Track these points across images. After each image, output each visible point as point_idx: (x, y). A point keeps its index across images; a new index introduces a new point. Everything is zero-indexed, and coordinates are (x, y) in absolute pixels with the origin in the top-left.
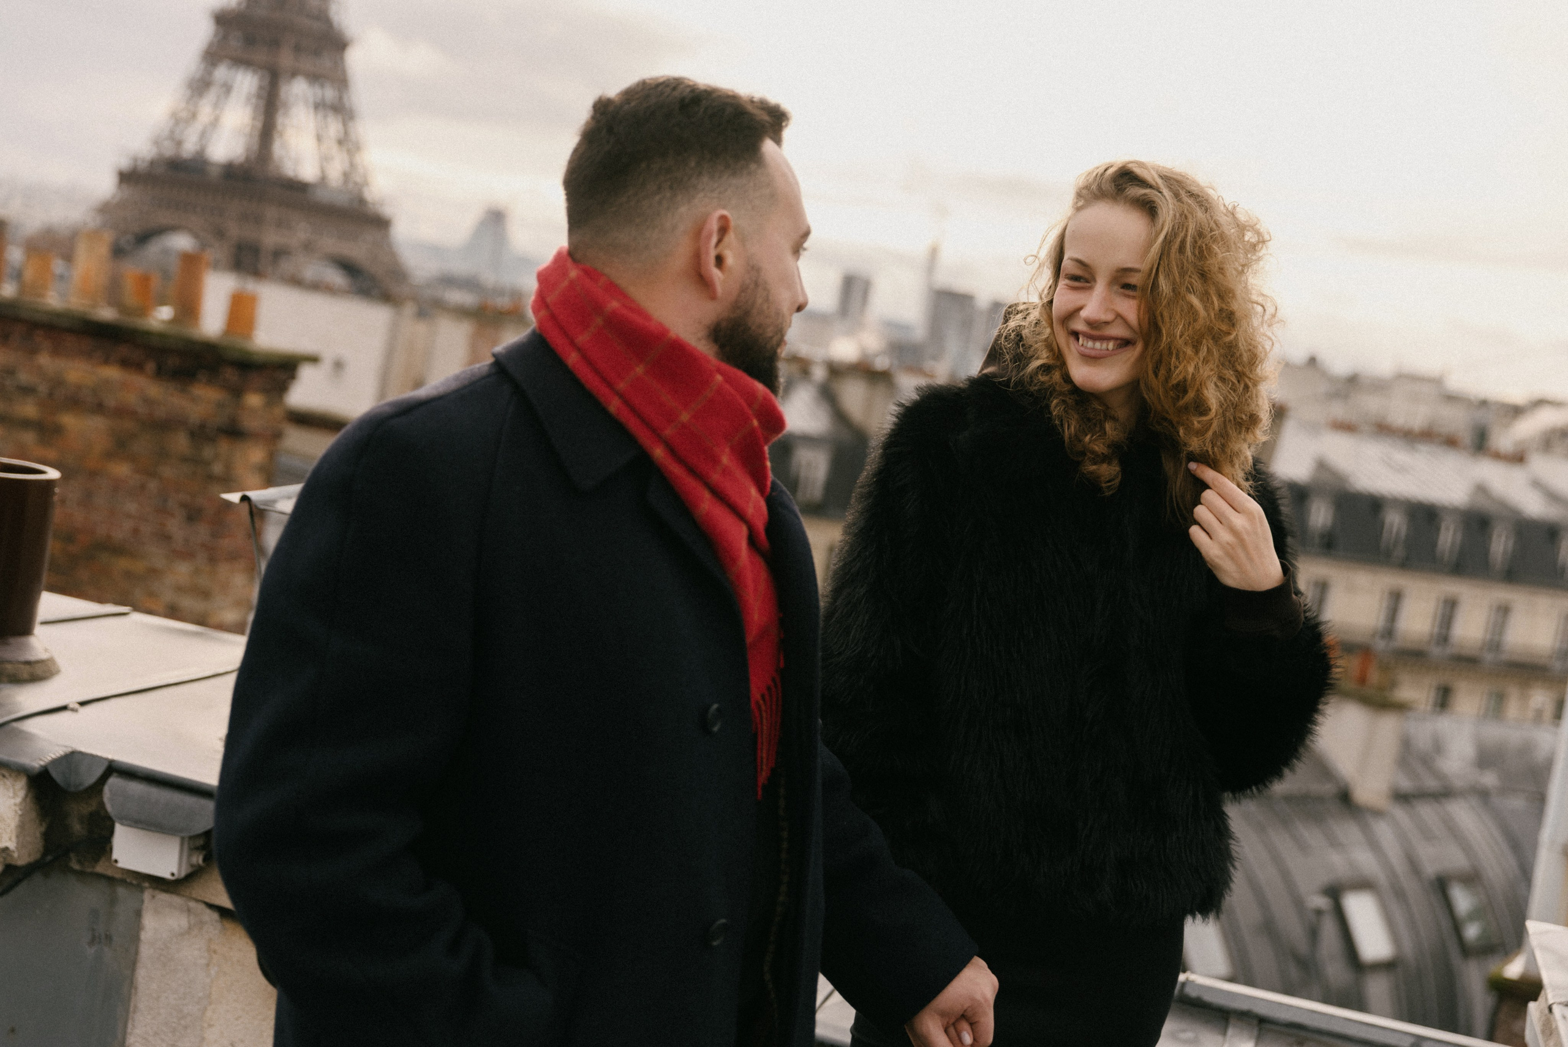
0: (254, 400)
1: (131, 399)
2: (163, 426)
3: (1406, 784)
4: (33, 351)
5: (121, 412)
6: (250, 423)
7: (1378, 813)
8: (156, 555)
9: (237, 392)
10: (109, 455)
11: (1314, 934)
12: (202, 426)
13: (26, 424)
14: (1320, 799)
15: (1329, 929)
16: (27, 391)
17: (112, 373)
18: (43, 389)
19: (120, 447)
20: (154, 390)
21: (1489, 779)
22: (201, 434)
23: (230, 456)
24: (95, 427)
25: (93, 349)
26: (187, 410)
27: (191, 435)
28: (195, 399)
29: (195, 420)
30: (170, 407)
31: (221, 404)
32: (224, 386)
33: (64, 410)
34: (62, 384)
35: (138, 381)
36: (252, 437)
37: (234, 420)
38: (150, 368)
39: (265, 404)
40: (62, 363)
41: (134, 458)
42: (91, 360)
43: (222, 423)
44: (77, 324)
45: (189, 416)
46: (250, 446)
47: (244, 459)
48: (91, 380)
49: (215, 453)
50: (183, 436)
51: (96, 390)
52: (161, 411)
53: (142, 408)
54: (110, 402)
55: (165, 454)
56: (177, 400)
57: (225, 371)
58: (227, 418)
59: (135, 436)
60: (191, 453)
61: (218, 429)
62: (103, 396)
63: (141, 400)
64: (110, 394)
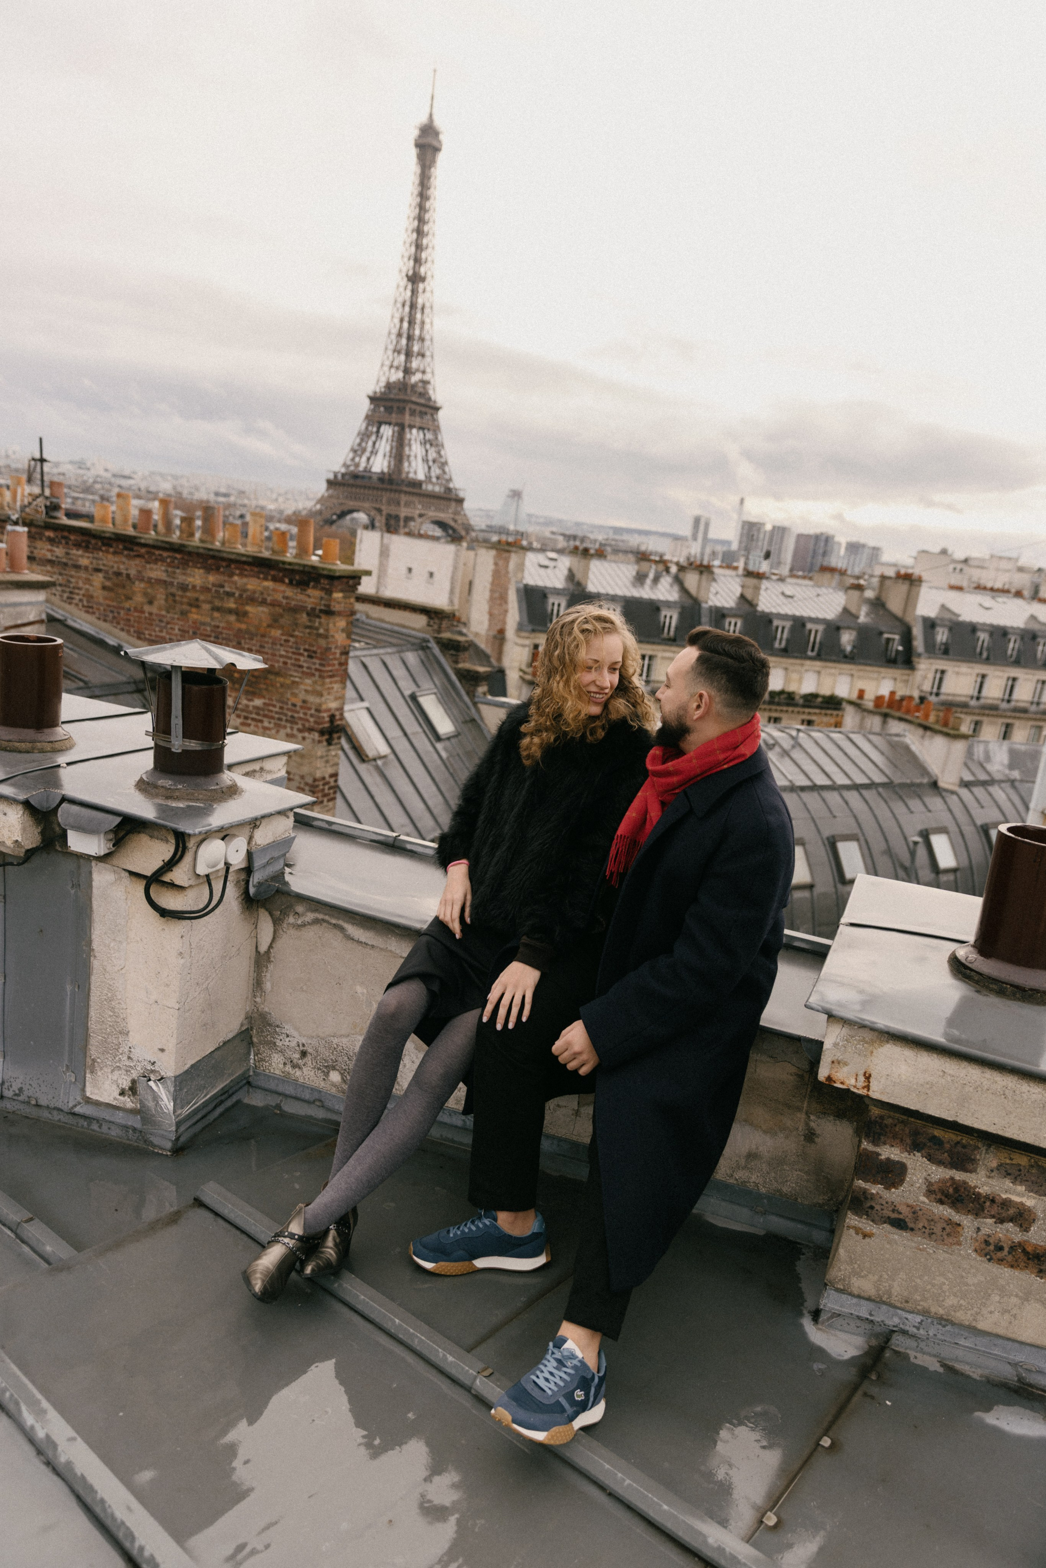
0: (338, 595)
1: (279, 597)
2: (295, 610)
3: (968, 777)
4: (231, 575)
5: (274, 604)
6: (336, 607)
7: (953, 792)
8: (296, 676)
9: (329, 592)
10: (269, 626)
11: (913, 854)
12: (313, 609)
13: (230, 611)
14: (920, 785)
15: (921, 852)
16: (229, 594)
17: (269, 584)
18: (237, 595)
19: (275, 621)
20: (289, 592)
21: (1016, 774)
22: (312, 614)
23: (328, 624)
24: (263, 612)
25: (259, 572)
26: (306, 602)
27: (308, 614)
28: (309, 596)
29: (309, 606)
30: (297, 600)
31: (322, 598)
32: (323, 589)
33: (247, 604)
34: (245, 590)
35: (281, 587)
36: (339, 614)
37: (328, 606)
38: (287, 581)
39: (344, 597)
40: (245, 580)
41: (281, 627)
42: (259, 578)
43: (323, 608)
44: (250, 560)
45: (306, 605)
46: (337, 619)
47: (335, 626)
48: (259, 588)
49: (320, 623)
50: (304, 615)
51: (262, 593)
52: (293, 603)
53: (284, 601)
54: (269, 599)
55: (296, 624)
56: (301, 597)
57: (322, 581)
58: (325, 605)
59: (282, 616)
60: (309, 624)
61: (321, 611)
62: (265, 596)
63: (284, 597)
64: (269, 595)
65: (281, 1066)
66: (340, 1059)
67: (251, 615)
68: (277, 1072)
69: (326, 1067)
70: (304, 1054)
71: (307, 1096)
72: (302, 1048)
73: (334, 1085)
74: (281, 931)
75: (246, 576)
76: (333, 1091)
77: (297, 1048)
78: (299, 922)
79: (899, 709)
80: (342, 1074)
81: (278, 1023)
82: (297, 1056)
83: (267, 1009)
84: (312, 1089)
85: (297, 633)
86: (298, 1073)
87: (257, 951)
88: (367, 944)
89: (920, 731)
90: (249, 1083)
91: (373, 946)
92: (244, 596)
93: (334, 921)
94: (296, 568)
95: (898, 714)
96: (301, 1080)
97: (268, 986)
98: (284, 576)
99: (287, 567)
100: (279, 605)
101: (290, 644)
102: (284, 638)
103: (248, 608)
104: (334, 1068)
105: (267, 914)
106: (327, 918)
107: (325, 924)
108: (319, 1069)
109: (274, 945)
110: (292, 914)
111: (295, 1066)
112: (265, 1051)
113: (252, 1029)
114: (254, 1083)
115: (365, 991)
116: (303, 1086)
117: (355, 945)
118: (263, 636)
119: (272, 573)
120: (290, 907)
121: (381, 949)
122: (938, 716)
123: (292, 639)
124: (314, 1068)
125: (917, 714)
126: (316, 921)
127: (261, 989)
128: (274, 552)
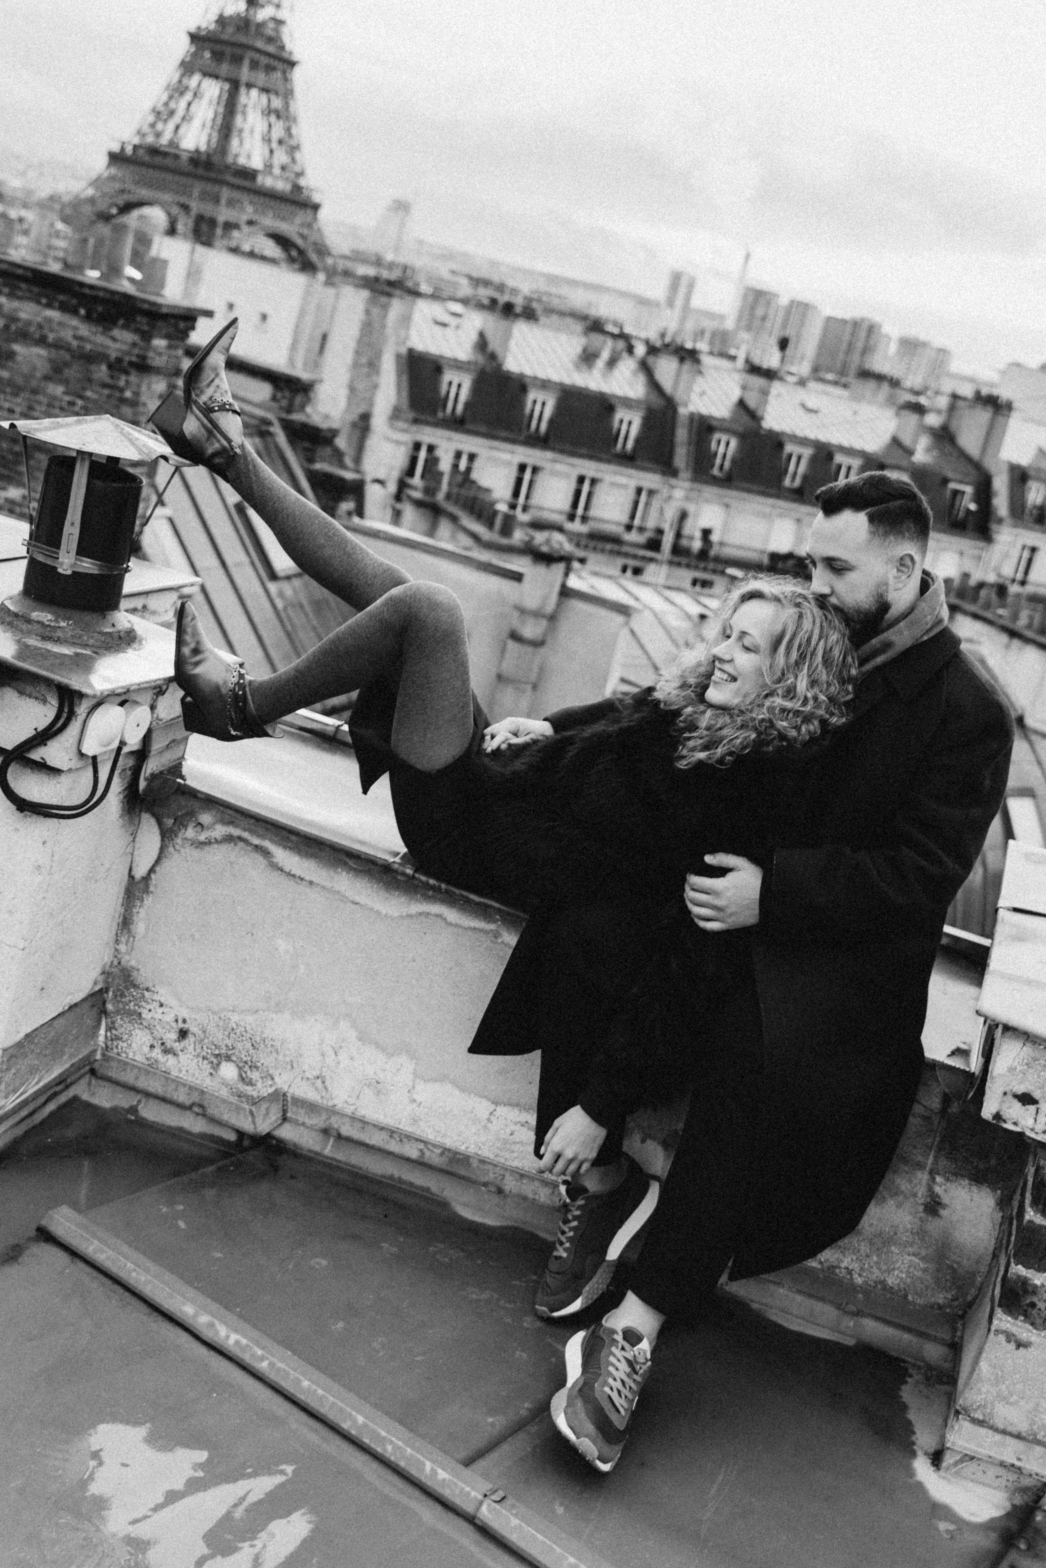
0: (160, 343)
1: (67, 335)
2: (91, 358)
5: (58, 345)
6: (155, 361)
9: (147, 337)
10: (47, 378)
12: (119, 360)
17: (54, 314)
19: (56, 372)
20: (84, 330)
22: (117, 366)
23: (139, 386)
24: (39, 356)
25: (40, 295)
26: (108, 347)
27: (110, 367)
28: (114, 339)
29: (113, 355)
30: (95, 344)
31: (134, 345)
32: (137, 331)
33: (15, 341)
34: (15, 320)
35: (75, 322)
36: (157, 371)
37: (144, 358)
38: (82, 312)
39: (170, 347)
40: (16, 304)
41: (66, 382)
42: (39, 303)
43: (134, 359)
44: (29, 274)
45: (109, 352)
46: (154, 378)
47: (149, 388)
48: (39, 319)
49: (127, 382)
50: (104, 368)
51: (40, 327)
52: (88, 347)
53: (75, 343)
54: (51, 337)
55: (90, 380)
56: (100, 339)
57: (139, 319)
58: (138, 356)
59: (66, 364)
60: (108, 380)
61: (131, 363)
62: (45, 331)
63: (76, 337)
64: (52, 331)
65: (146, 1049)
66: (239, 1046)
67: (19, 358)
68: (139, 1058)
69: (217, 1056)
70: (183, 1034)
71: (181, 1097)
72: (181, 1025)
73: (225, 1084)
74: (171, 848)
75: (20, 298)
76: (224, 1093)
77: (174, 1025)
78: (202, 838)
79: (975, 599)
80: (240, 1068)
81: (147, 987)
82: (174, 1036)
83: (133, 963)
84: (190, 1088)
85: (89, 393)
86: (171, 1061)
87: (130, 876)
88: (302, 879)
89: (1004, 638)
90: (93, 1072)
91: (312, 883)
92: (13, 327)
93: (256, 841)
94: (101, 294)
95: (972, 608)
96: (174, 1073)
97: (139, 927)
98: (80, 304)
99: (87, 291)
100: (68, 348)
101: (77, 409)
102: (67, 398)
103: (17, 348)
104: (228, 1058)
105: (153, 821)
106: (246, 835)
107: (241, 844)
108: (204, 1058)
109: (157, 869)
110: (191, 825)
111: (167, 1051)
112: (123, 1025)
113: (108, 990)
114: (101, 1071)
116: (178, 1083)
117: (283, 880)
118: (35, 392)
119: (61, 297)
120: (190, 815)
121: (324, 888)
122: (1031, 618)
123: (80, 402)
124: (198, 1056)
125: (1000, 611)
126: (229, 839)
127: (129, 932)
128: (67, 265)
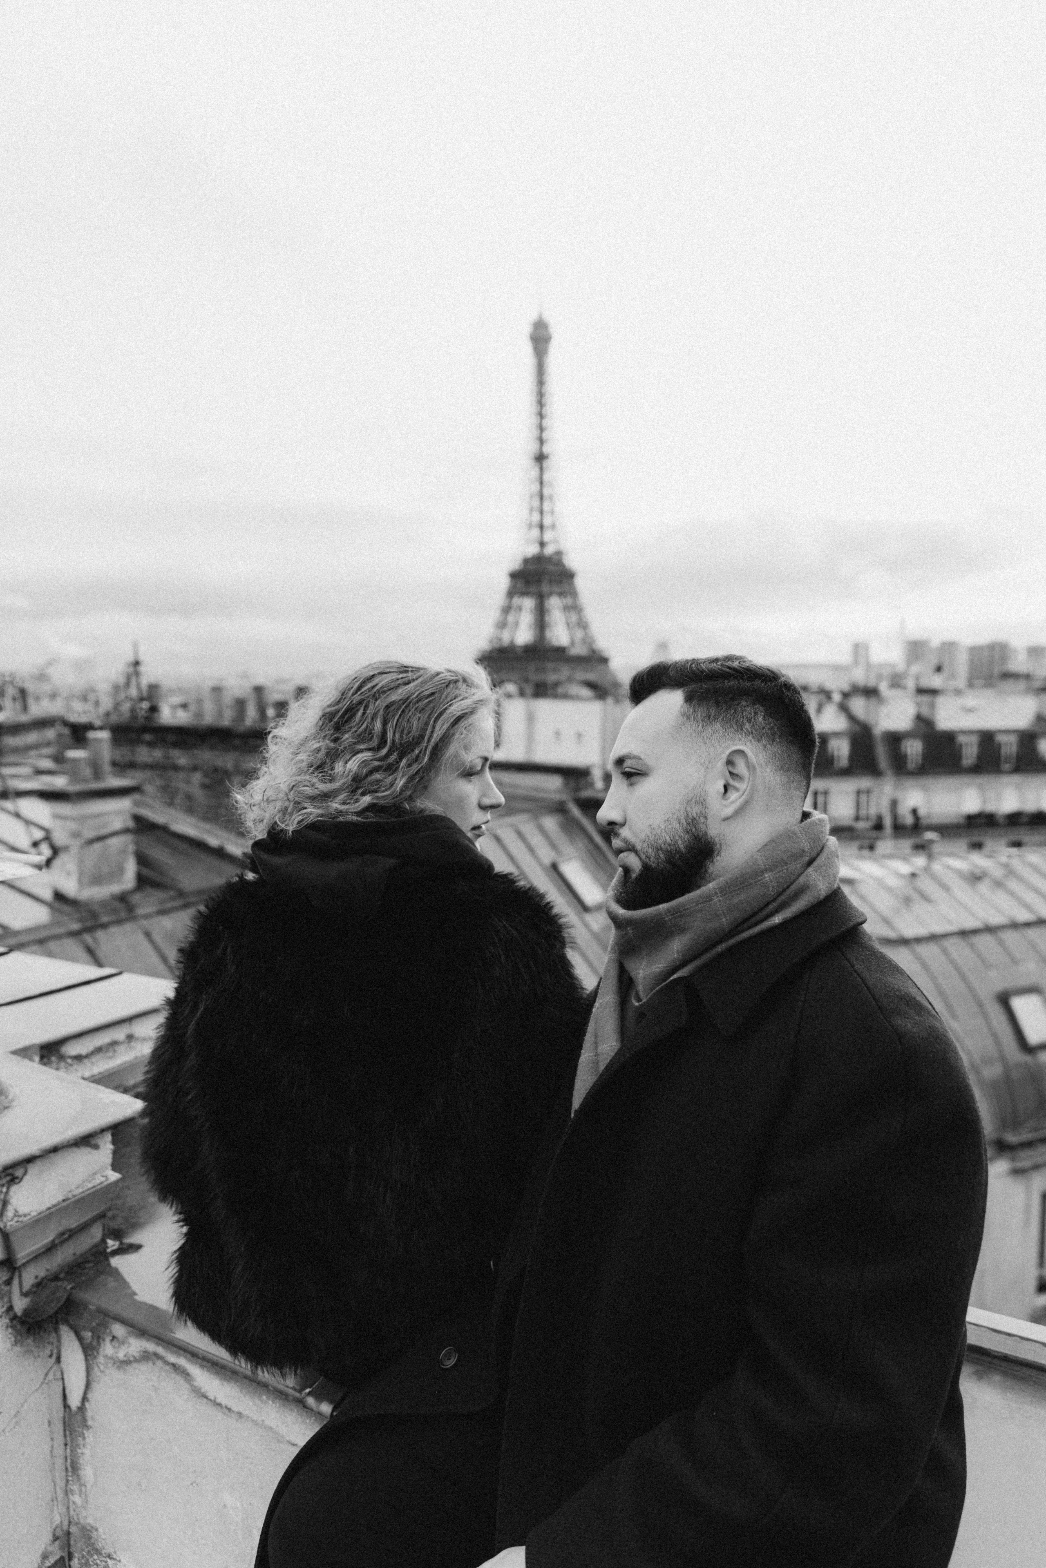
74: (96, 1369)
78: (121, 1355)
81: (109, 1550)
83: (90, 1521)
87: (66, 1406)
88: (229, 1410)
91: (240, 1415)
93: (172, 1358)
97: (87, 1472)
105: (72, 1335)
106: (160, 1350)
107: (159, 1363)
109: (89, 1396)
110: (108, 1339)
113: (70, 1556)
115: (238, 1504)
117: (210, 1410)
120: (104, 1325)
121: (255, 1423)
126: (146, 1356)
127: (79, 1478)
